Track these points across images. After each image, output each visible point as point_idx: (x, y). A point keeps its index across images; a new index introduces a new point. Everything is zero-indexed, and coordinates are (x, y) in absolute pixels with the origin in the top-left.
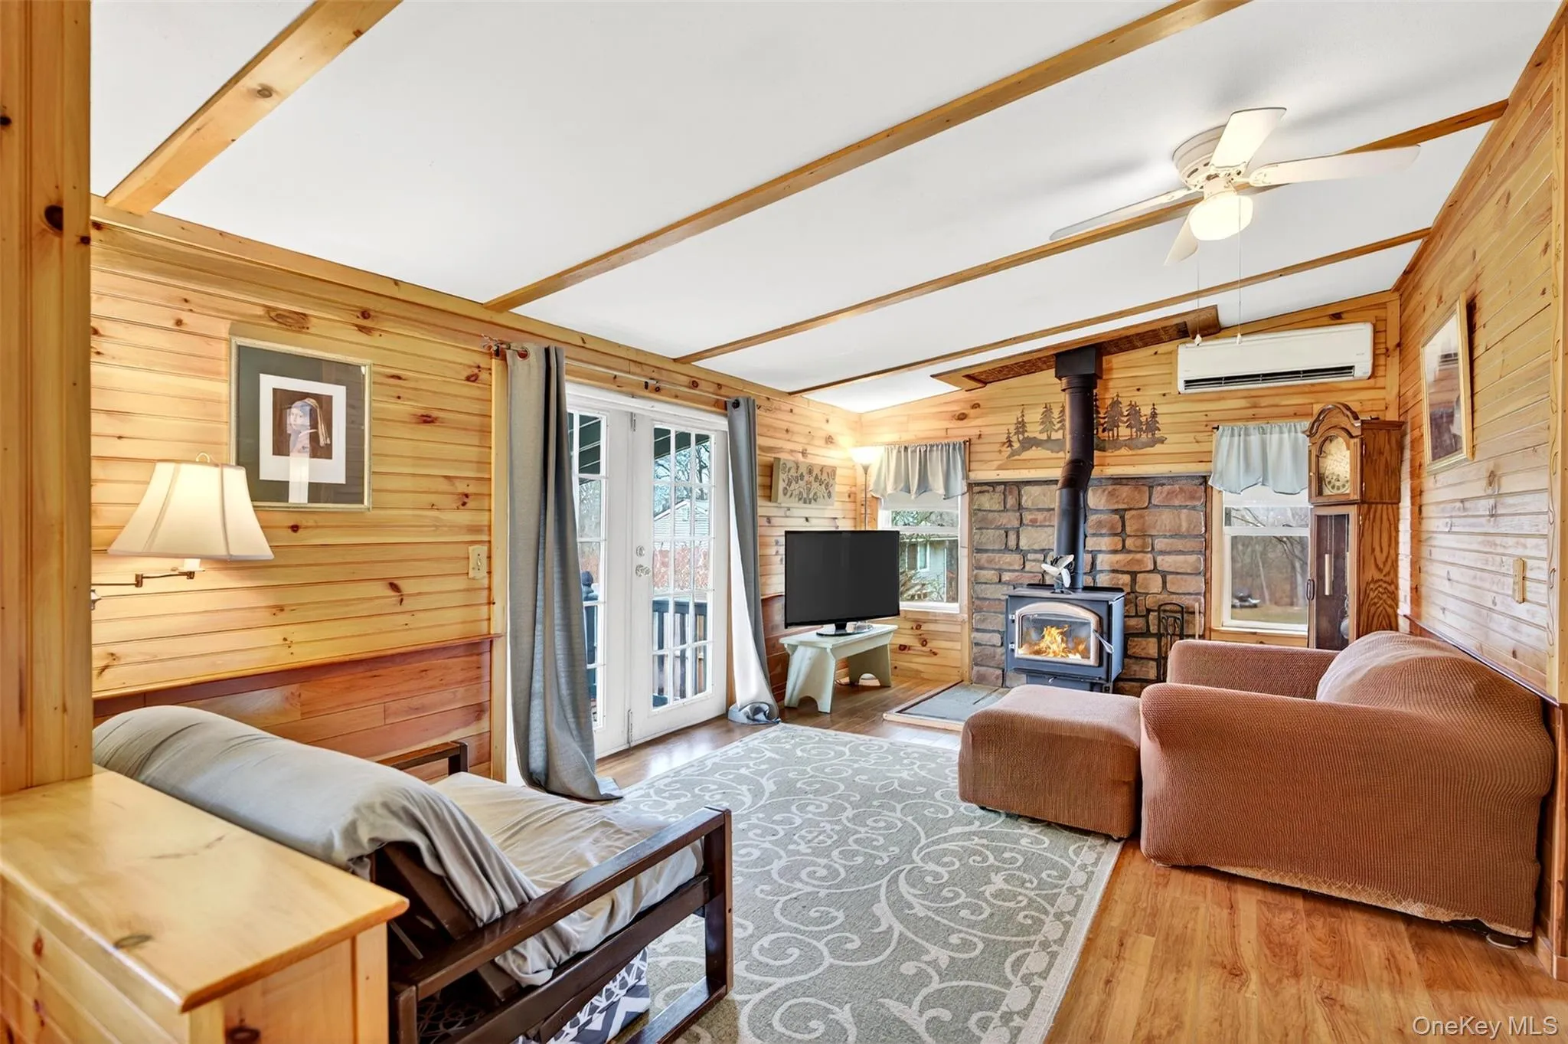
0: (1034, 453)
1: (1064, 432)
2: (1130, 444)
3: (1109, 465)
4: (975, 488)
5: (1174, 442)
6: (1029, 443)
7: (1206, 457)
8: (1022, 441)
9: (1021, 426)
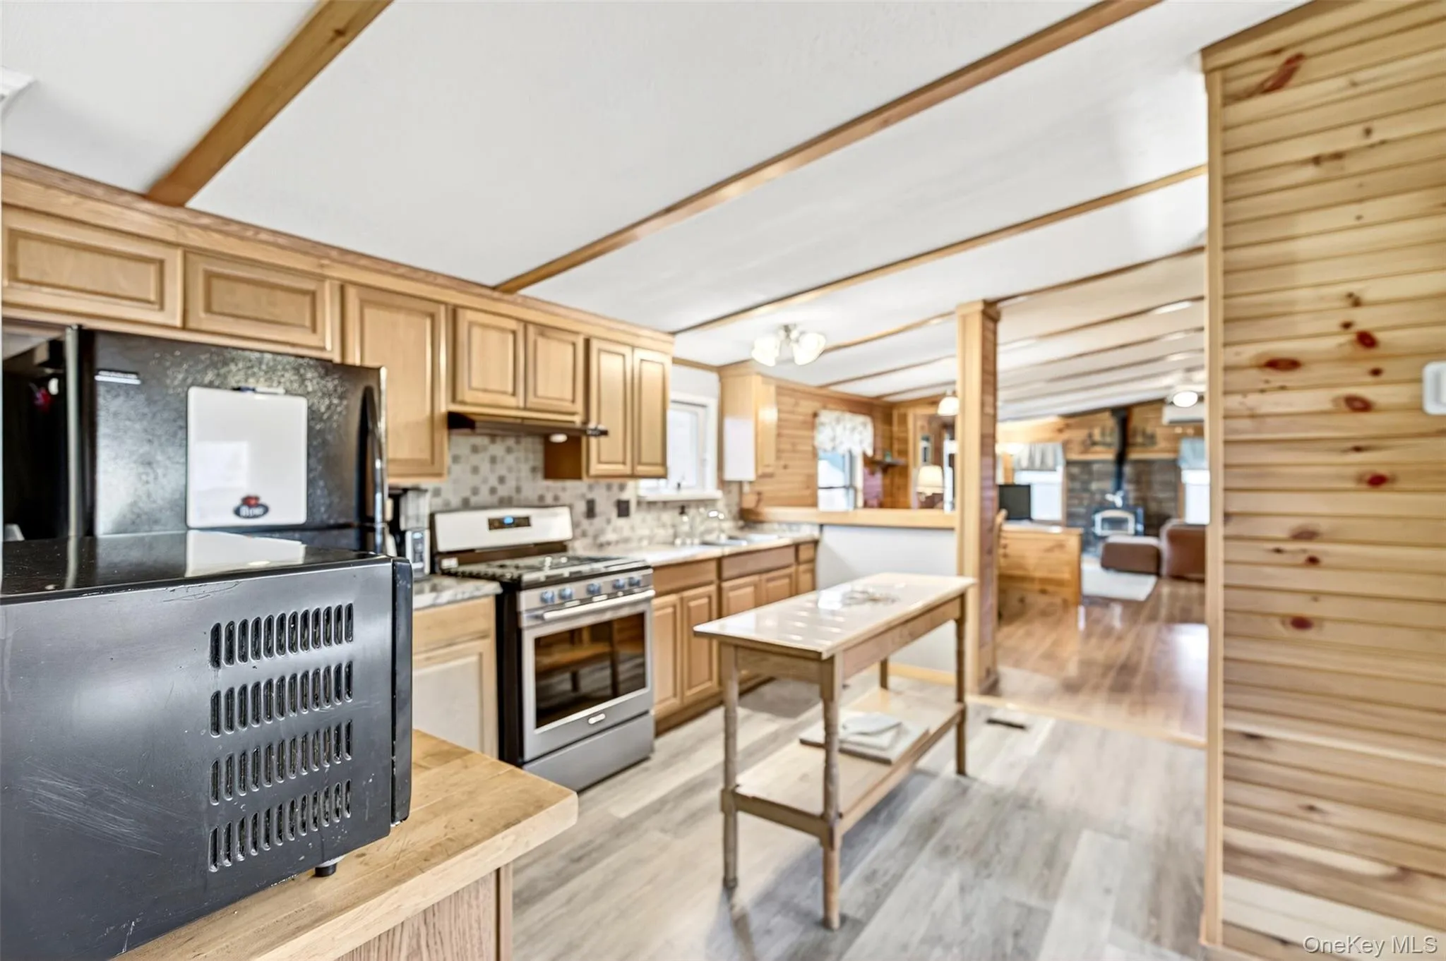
0: (1097, 448)
1: (1114, 439)
2: (1143, 445)
3: (1134, 455)
4: (1069, 463)
5: (1162, 444)
6: (1094, 444)
7: (1176, 451)
8: (1090, 443)
9: (1090, 436)
